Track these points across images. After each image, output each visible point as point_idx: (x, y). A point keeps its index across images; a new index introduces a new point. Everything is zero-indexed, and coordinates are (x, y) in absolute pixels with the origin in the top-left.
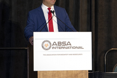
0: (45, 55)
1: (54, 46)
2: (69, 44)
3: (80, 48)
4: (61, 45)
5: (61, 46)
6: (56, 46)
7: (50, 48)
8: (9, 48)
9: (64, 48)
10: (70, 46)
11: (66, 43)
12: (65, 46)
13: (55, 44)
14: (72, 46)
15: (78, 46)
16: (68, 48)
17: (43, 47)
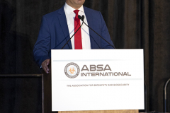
0: (70, 86)
1: (85, 72)
2: (107, 68)
3: (125, 74)
4: (96, 70)
5: (96, 72)
6: (87, 72)
7: (77, 75)
8: (12, 75)
9: (99, 74)
10: (109, 71)
11: (104, 67)
12: (102, 72)
13: (85, 68)
14: (113, 71)
15: (122, 71)
16: (106, 74)
17: (66, 73)
